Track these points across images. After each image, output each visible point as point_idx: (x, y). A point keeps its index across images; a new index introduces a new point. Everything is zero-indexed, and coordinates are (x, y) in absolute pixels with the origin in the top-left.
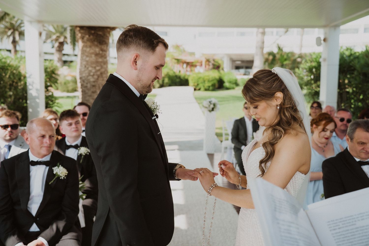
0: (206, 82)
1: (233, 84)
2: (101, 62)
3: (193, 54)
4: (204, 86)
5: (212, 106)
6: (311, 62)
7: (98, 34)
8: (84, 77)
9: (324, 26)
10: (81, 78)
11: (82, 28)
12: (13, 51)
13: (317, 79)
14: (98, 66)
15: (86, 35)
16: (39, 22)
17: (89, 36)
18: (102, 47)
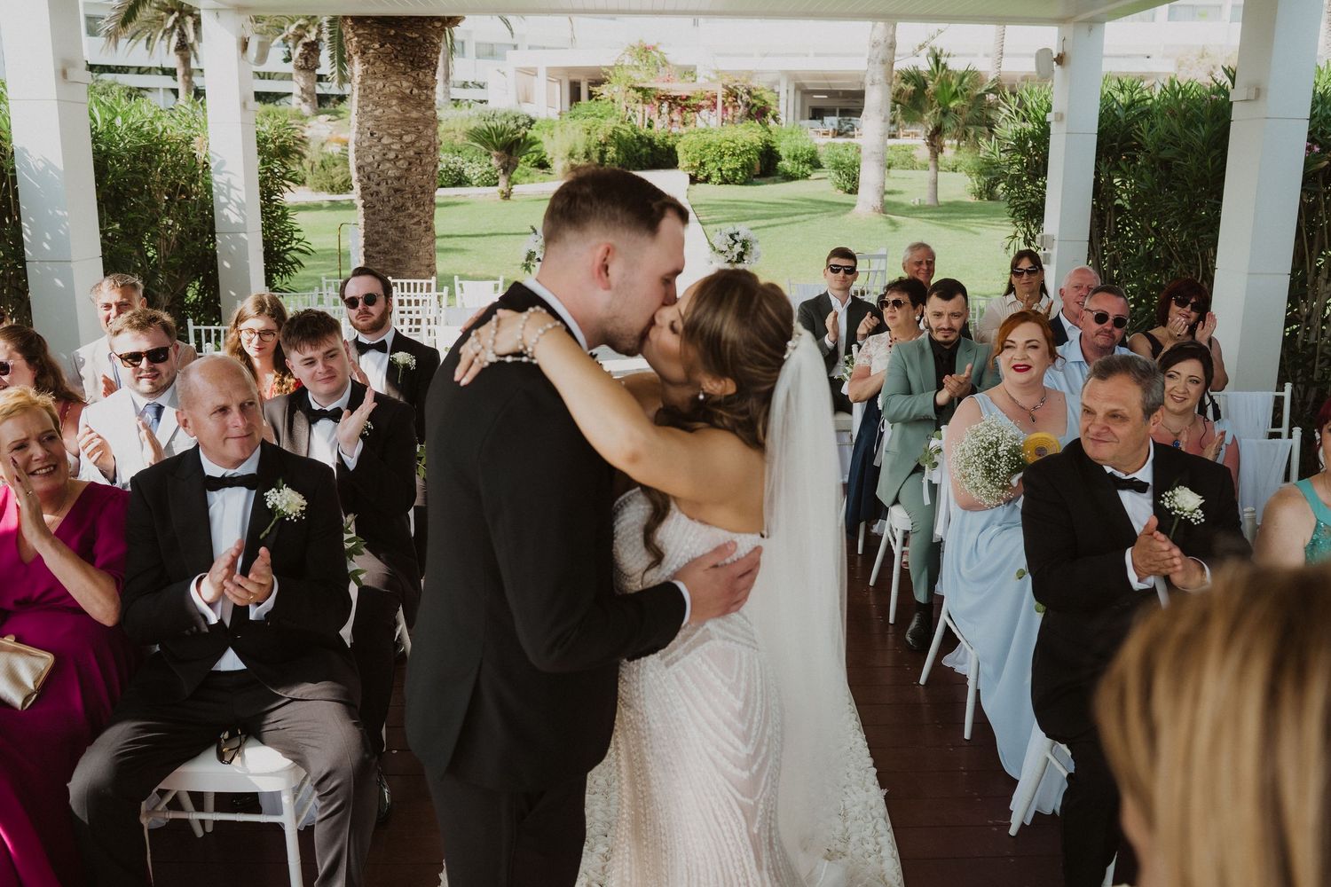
0: (726, 158)
1: (804, 162)
2: (417, 120)
3: (689, 72)
4: (720, 170)
5: (738, 248)
6: (1024, 120)
7: (405, 38)
8: (370, 164)
9: (1060, 21)
10: (359, 168)
11: (359, 21)
12: (180, 72)
13: (1039, 169)
14: (408, 133)
15: (373, 41)
16: (240, 9)
17: (381, 46)
18: (418, 75)
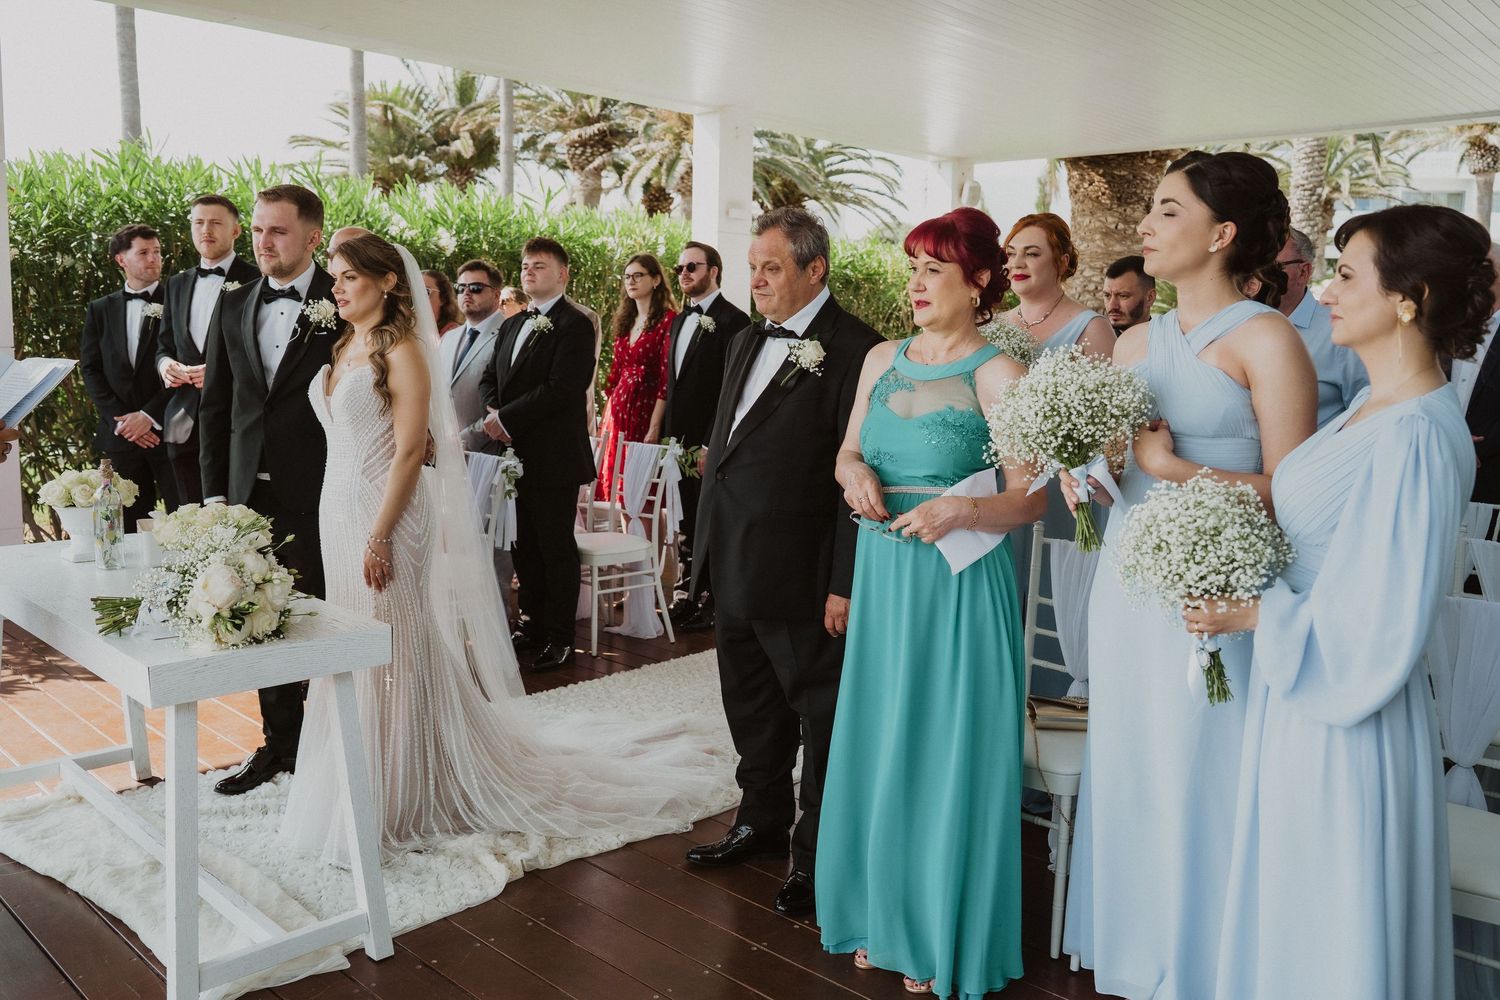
18: (1125, 210)
